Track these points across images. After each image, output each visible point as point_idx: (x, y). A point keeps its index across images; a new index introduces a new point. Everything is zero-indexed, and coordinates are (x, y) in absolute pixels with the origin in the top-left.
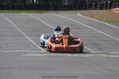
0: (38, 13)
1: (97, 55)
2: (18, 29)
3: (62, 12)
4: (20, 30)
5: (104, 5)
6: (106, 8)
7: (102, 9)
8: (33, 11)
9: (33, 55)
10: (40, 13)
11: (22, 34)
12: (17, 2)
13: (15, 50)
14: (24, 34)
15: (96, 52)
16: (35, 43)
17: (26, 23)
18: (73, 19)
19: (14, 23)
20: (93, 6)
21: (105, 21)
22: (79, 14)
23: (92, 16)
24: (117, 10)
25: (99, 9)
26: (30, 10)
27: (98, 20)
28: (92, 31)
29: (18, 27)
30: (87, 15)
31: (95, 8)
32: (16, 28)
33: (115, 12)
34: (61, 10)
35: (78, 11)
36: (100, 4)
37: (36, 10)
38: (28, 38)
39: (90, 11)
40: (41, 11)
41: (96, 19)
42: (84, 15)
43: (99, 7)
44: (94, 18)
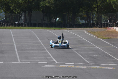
0: (58, 29)
1: (92, 67)
2: (42, 44)
3: (74, 29)
4: (43, 45)
5: (103, 25)
6: (104, 27)
7: (101, 27)
8: (55, 28)
9: (48, 66)
10: (60, 29)
11: (44, 48)
12: (45, 20)
13: (37, 62)
14: (45, 48)
15: (91, 64)
16: (51, 56)
17: (48, 39)
18: (81, 36)
19: (40, 40)
20: (96, 25)
21: (101, 38)
22: (85, 31)
23: (93, 33)
24: (111, 29)
25: (99, 27)
26: (53, 27)
27: (97, 37)
28: (92, 46)
29: (42, 43)
30: (90, 33)
31: (97, 27)
32: (41, 43)
33: (109, 31)
34: (74, 28)
35: (85, 28)
36: (100, 24)
37: (57, 27)
38: (47, 51)
39: (93, 28)
40: (60, 28)
41: (96, 36)
42: (88, 32)
43: (99, 26)
44: (94, 35)
